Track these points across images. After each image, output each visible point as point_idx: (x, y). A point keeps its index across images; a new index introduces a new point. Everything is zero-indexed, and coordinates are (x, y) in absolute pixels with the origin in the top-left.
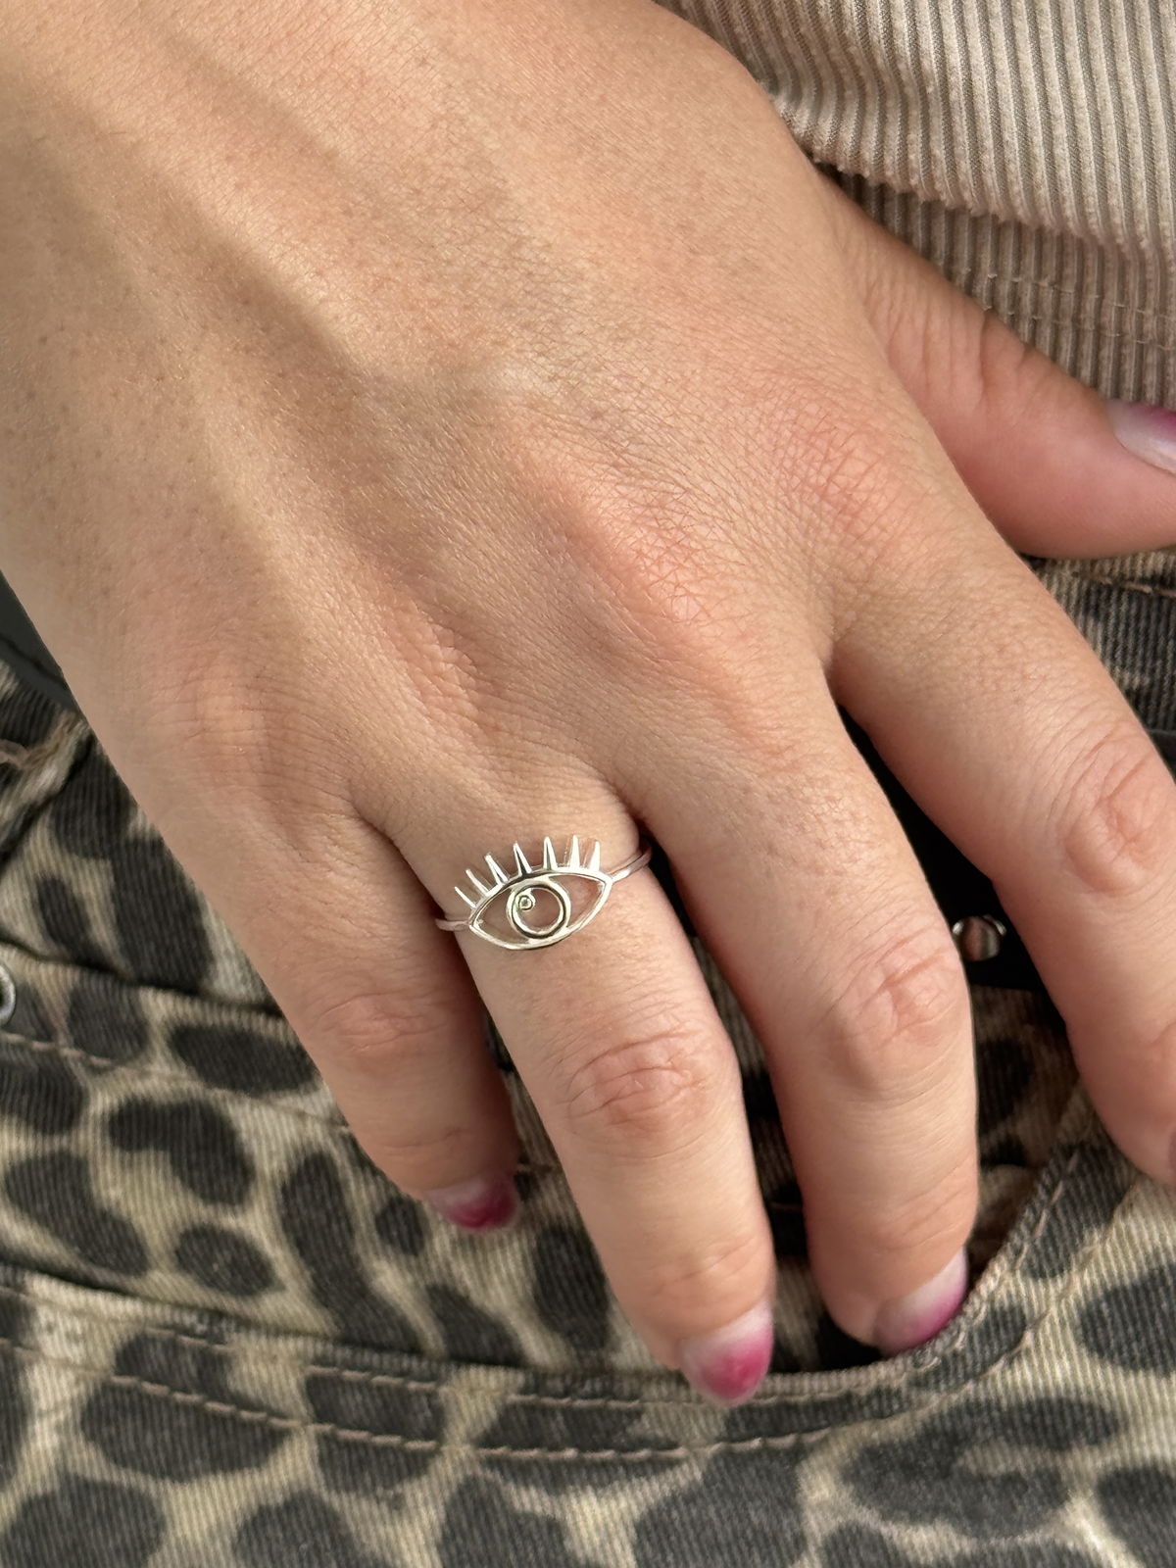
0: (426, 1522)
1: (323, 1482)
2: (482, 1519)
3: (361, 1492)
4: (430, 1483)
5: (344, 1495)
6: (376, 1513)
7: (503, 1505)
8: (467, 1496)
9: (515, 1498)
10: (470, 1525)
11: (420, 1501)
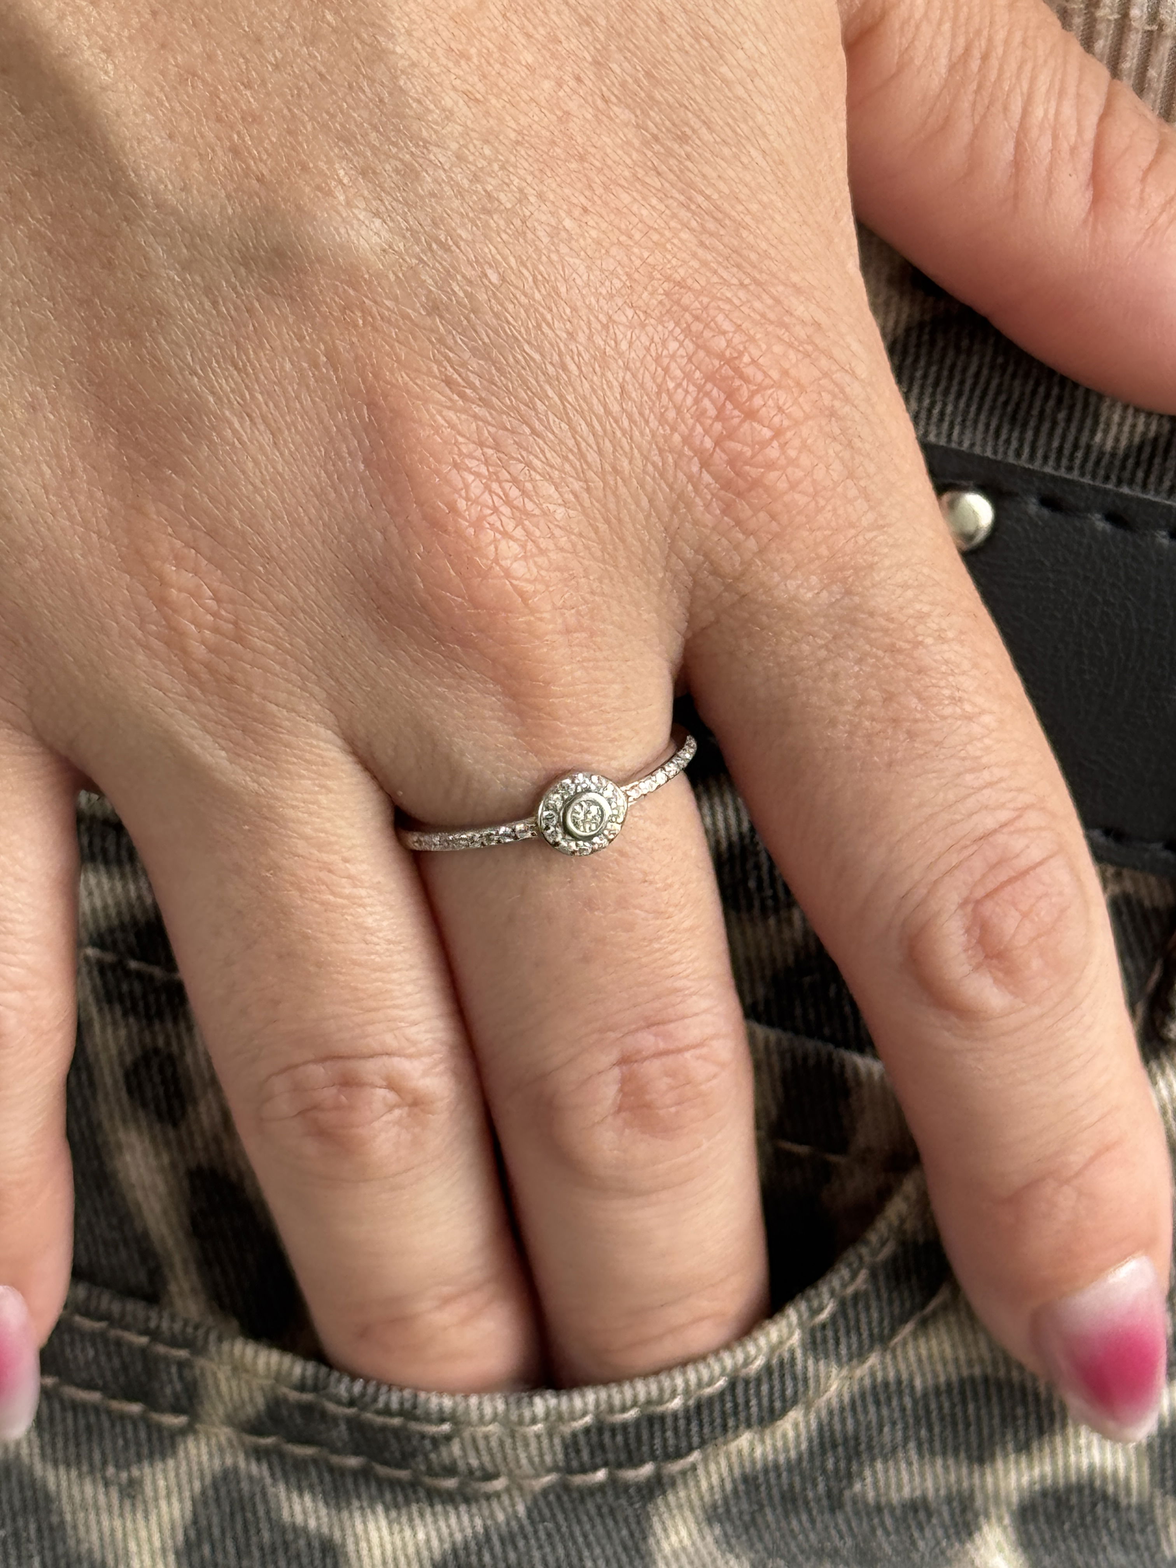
0: (166, 1518)
1: (37, 1450)
2: (239, 1527)
3: (85, 1468)
4: (177, 1468)
5: (62, 1470)
6: (102, 1498)
7: (268, 1512)
8: (223, 1492)
9: (285, 1505)
10: (223, 1532)
11: (162, 1492)
